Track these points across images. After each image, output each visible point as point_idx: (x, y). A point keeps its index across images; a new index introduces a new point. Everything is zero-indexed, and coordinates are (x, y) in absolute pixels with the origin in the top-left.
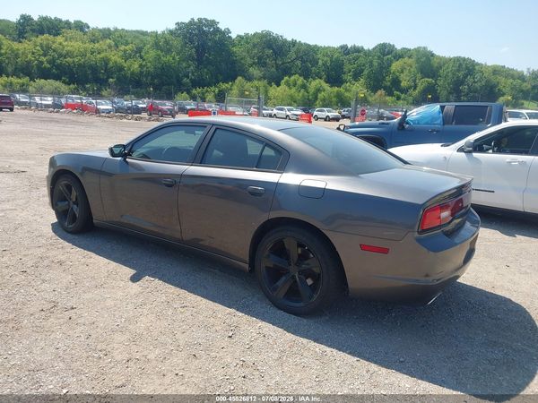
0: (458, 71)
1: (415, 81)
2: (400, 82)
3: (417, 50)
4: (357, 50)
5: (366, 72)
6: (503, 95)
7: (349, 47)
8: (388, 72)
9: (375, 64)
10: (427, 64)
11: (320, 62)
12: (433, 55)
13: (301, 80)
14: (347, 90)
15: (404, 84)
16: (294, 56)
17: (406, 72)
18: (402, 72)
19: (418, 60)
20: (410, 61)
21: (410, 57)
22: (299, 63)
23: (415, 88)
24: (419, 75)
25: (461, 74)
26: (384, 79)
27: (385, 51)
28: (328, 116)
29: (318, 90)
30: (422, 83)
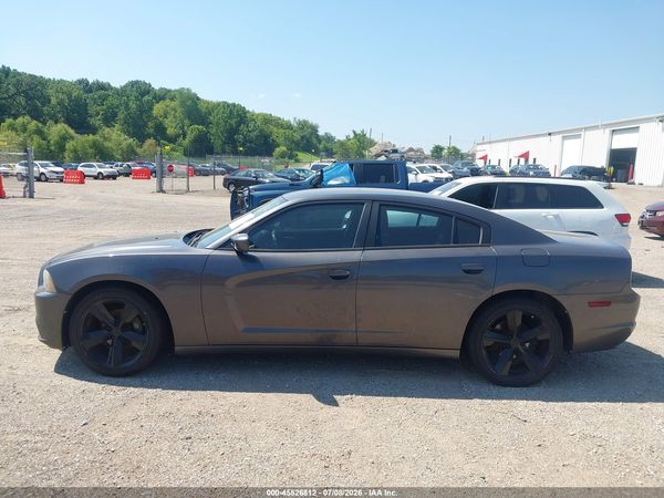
0: (230, 118)
1: (182, 128)
2: (165, 129)
3: (181, 92)
4: (101, 87)
5: (121, 116)
6: (278, 146)
7: (91, 81)
8: (150, 117)
9: (133, 105)
10: (193, 108)
11: (54, 101)
12: (198, 99)
13: (33, 124)
14: (105, 139)
15: (170, 131)
16: (12, 90)
17: (170, 118)
18: (166, 117)
19: (183, 104)
20: (173, 104)
21: (172, 99)
22: (22, 100)
23: (184, 138)
24: (186, 121)
25: (233, 122)
26: (145, 125)
27: (140, 90)
28: (100, 173)
29: (64, 138)
30: (193, 131)
